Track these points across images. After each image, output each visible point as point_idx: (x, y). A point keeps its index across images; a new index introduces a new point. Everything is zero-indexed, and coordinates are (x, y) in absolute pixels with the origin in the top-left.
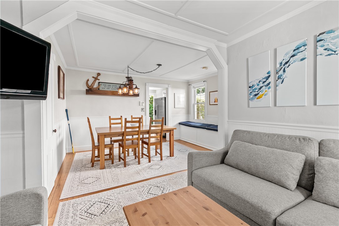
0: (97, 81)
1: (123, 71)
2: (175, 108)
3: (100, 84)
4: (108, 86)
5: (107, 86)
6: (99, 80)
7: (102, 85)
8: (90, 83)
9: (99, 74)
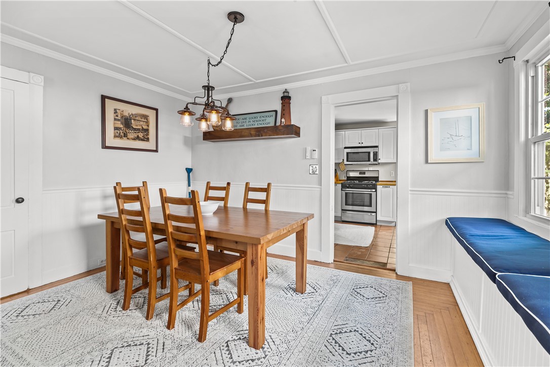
2: (427, 162)
4: (242, 121)
9: (229, 101)
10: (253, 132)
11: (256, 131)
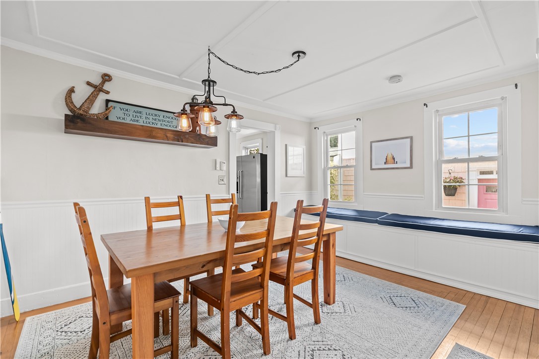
0: (102, 97)
1: (179, 76)
2: (286, 176)
3: (110, 104)
4: (135, 114)
5: (131, 113)
6: (108, 93)
7: (117, 109)
8: (78, 99)
9: (106, 78)
10: (170, 135)
11: (175, 135)
